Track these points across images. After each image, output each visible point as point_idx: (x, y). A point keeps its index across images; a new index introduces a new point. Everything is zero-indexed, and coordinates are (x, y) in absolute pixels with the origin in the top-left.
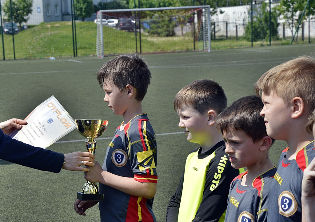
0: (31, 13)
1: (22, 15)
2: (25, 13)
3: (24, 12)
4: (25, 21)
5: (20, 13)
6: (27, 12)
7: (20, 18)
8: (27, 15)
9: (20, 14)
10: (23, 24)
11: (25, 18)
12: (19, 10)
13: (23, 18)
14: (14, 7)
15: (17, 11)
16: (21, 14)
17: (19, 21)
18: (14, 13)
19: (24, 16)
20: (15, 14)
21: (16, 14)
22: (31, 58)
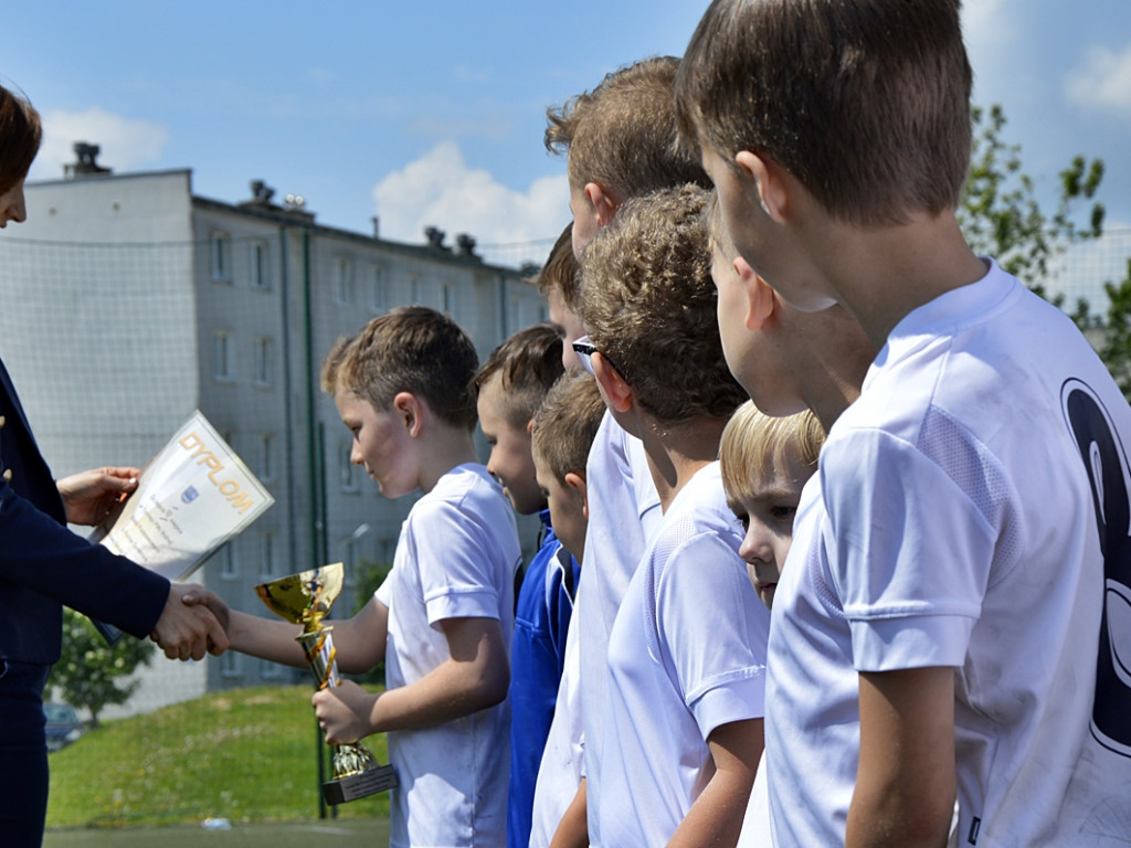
0: (147, 663)
1: (106, 669)
2: (119, 663)
3: (114, 659)
4: (119, 697)
5: (94, 660)
6: (129, 656)
7: (96, 682)
8: (129, 669)
9: (95, 665)
10: (110, 712)
11: (120, 683)
12: (92, 649)
13: (111, 683)
14: (69, 634)
15: (82, 655)
16: (100, 668)
17: (89, 698)
18: (69, 661)
19: (113, 675)
20: (72, 667)
21: (78, 664)
22: (116, 822)
